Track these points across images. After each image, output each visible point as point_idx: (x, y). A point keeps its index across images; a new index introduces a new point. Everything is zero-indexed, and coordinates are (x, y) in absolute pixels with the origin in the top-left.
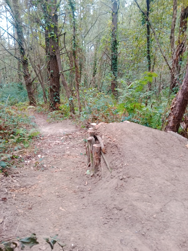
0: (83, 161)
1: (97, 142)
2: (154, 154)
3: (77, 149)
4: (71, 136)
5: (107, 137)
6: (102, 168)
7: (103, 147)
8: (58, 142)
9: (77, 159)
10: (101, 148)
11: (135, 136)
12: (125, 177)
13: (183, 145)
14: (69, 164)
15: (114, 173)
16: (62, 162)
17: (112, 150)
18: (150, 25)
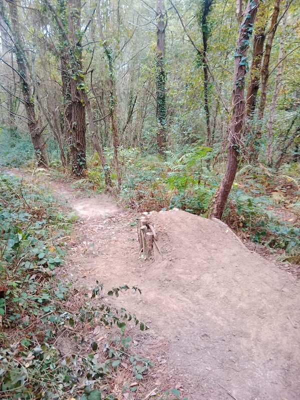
0: (132, 247)
1: (149, 230)
2: (197, 240)
3: (123, 234)
4: (114, 218)
5: (158, 226)
6: (155, 253)
7: (155, 235)
8: (102, 226)
9: (125, 245)
10: (153, 236)
11: (182, 224)
12: (173, 258)
13: (223, 231)
14: (118, 250)
15: (165, 256)
16: (110, 248)
17: (163, 237)
18: (208, 67)
